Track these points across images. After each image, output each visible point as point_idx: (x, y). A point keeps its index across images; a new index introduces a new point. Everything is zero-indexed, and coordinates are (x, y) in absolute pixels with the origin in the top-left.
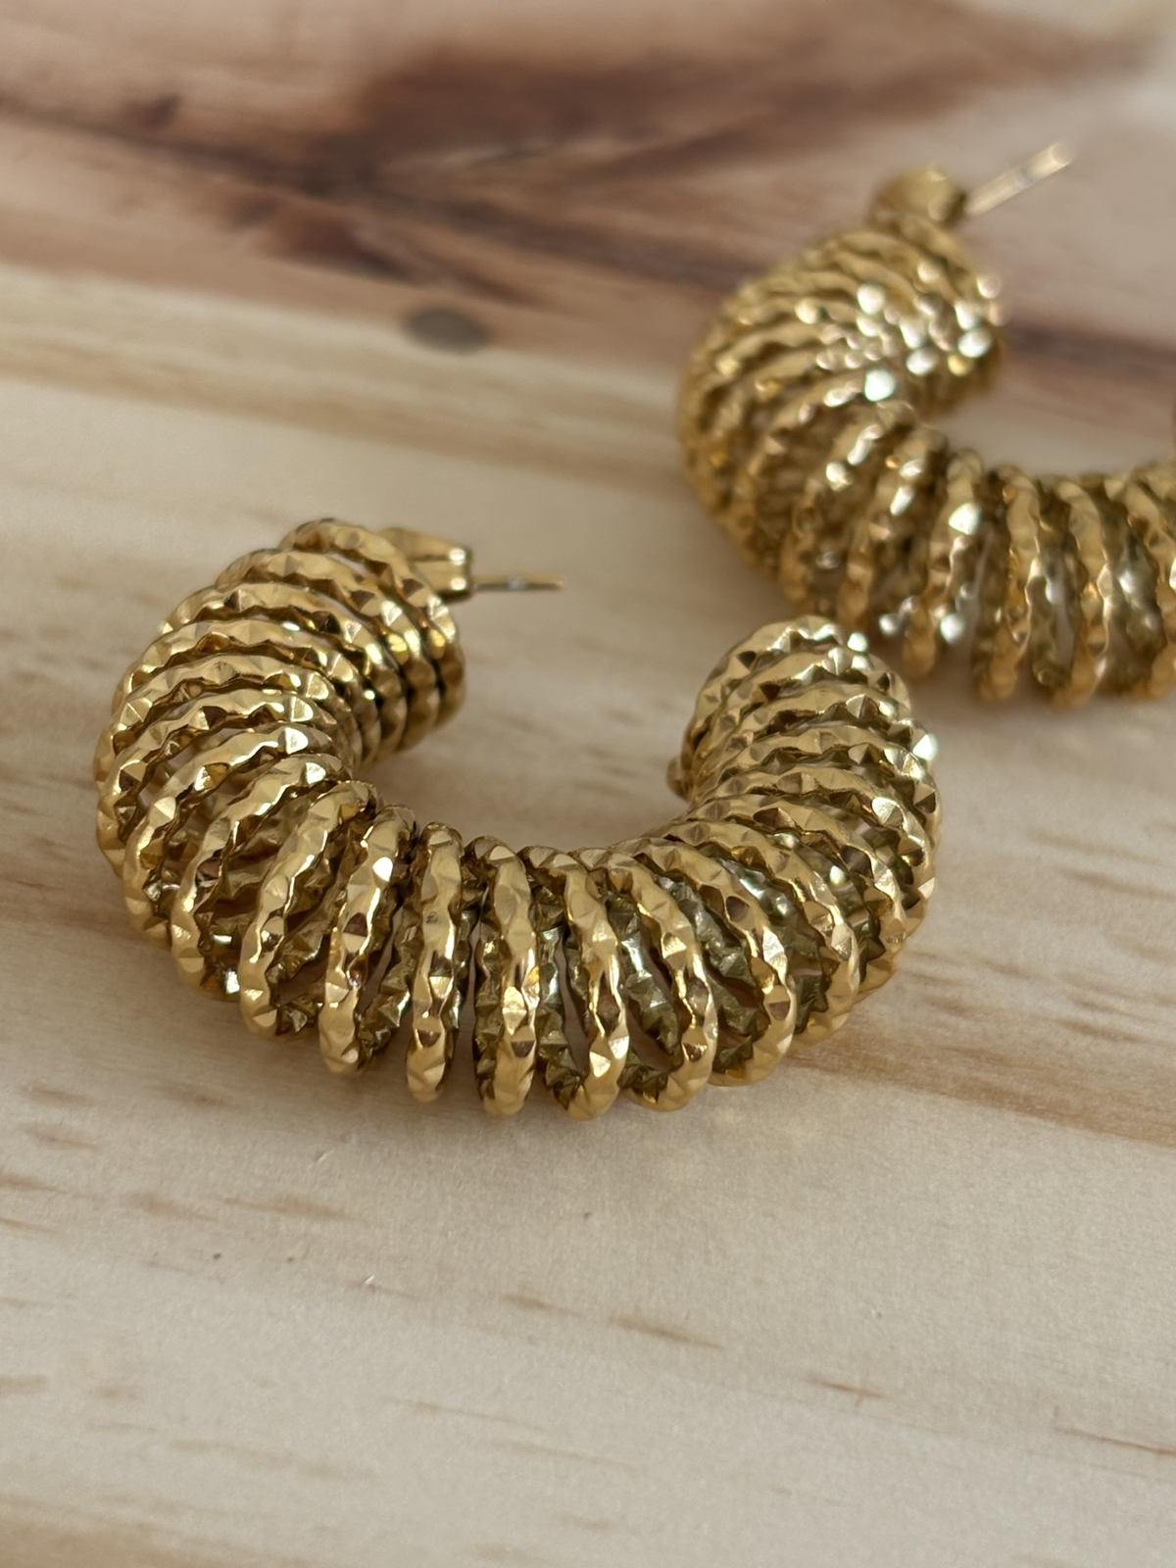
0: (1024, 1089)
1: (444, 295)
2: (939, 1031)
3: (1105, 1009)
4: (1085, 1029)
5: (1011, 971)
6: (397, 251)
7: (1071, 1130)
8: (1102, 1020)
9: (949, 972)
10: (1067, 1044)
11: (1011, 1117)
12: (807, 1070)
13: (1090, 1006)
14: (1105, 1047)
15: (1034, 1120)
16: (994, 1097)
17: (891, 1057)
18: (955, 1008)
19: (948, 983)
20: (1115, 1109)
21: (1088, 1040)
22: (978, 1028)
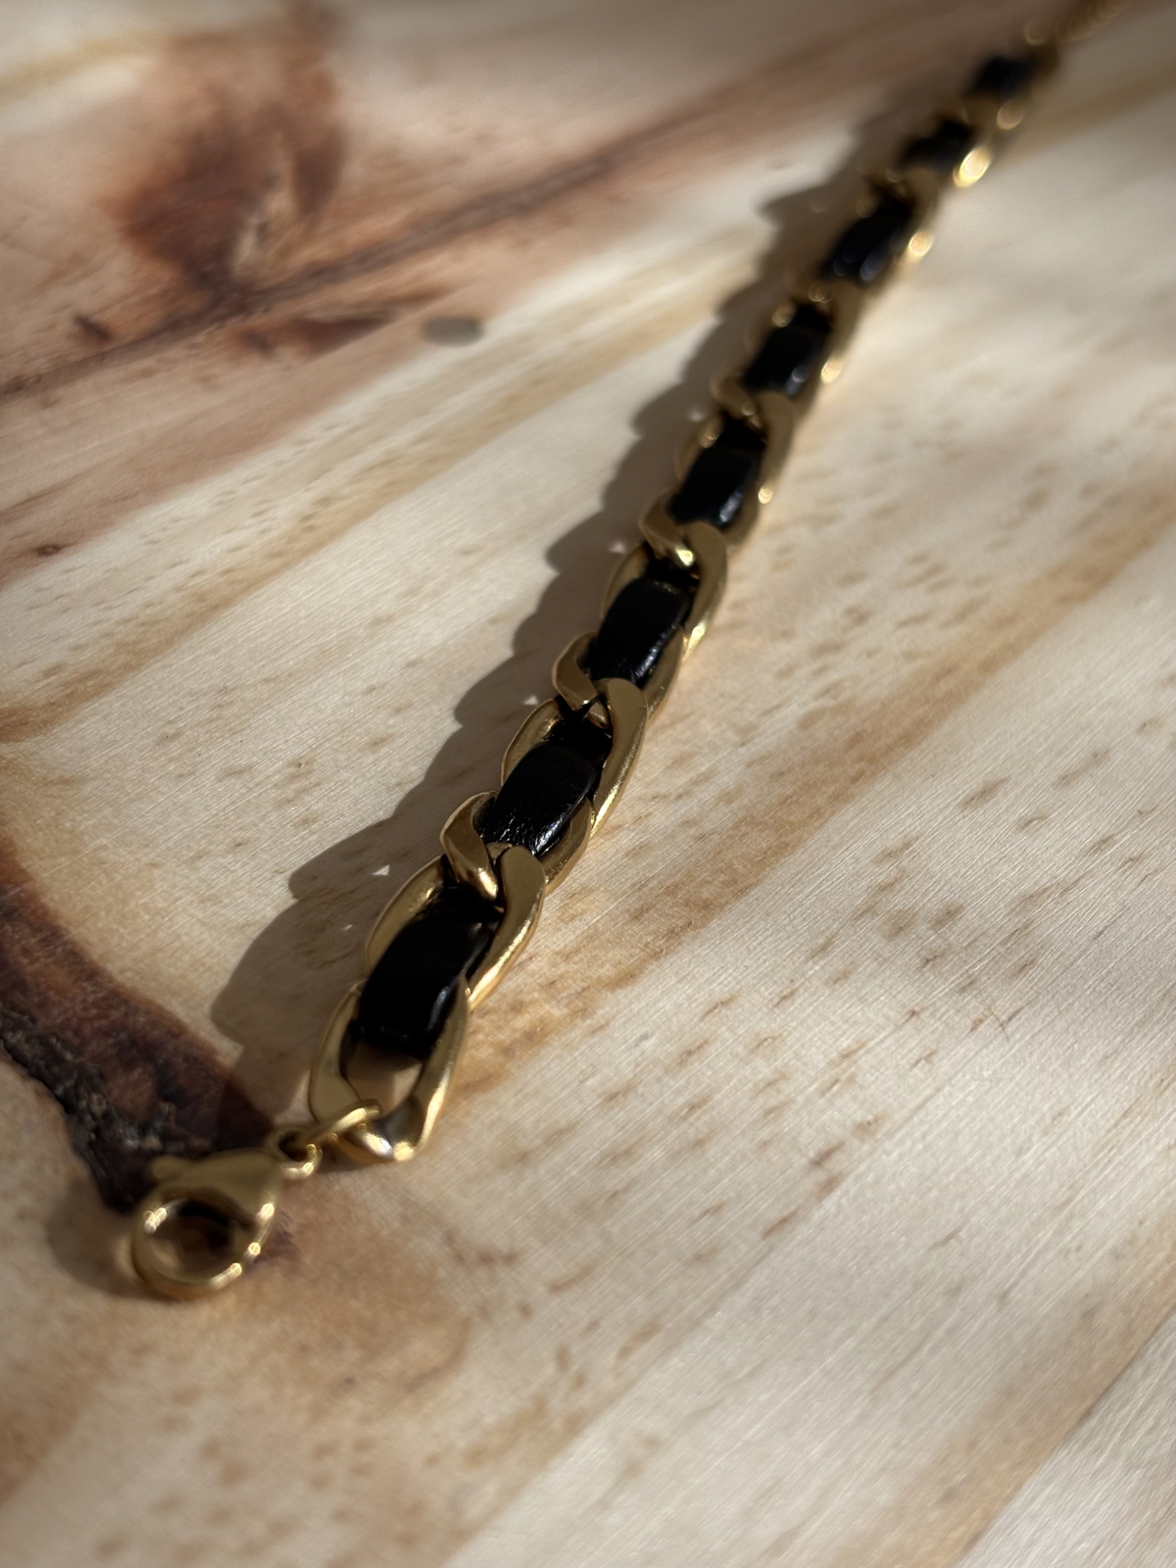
1: (411, 317)
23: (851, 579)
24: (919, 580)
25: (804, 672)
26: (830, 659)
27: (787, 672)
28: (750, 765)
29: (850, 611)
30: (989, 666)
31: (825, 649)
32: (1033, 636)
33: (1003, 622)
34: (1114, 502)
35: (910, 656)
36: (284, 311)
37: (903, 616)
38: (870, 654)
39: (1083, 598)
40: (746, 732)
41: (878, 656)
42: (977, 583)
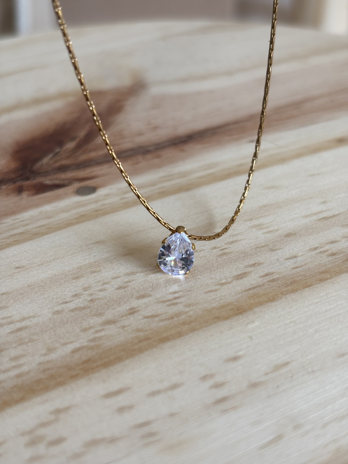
1: (77, 185)
2: (337, 260)
5: (333, 242)
6: (57, 182)
9: (324, 249)
12: (327, 281)
17: (336, 269)
18: (333, 254)
19: (327, 251)
22: (342, 255)
23: (143, 296)
24: (170, 300)
25: (93, 330)
26: (107, 326)
27: (85, 330)
28: (40, 364)
29: (131, 309)
30: (164, 340)
31: (108, 322)
32: (193, 330)
33: (184, 323)
34: (273, 280)
35: (138, 330)
36: (39, 180)
37: (150, 314)
38: (124, 327)
39: (227, 318)
40: (50, 350)
41: (126, 328)
42: (189, 305)
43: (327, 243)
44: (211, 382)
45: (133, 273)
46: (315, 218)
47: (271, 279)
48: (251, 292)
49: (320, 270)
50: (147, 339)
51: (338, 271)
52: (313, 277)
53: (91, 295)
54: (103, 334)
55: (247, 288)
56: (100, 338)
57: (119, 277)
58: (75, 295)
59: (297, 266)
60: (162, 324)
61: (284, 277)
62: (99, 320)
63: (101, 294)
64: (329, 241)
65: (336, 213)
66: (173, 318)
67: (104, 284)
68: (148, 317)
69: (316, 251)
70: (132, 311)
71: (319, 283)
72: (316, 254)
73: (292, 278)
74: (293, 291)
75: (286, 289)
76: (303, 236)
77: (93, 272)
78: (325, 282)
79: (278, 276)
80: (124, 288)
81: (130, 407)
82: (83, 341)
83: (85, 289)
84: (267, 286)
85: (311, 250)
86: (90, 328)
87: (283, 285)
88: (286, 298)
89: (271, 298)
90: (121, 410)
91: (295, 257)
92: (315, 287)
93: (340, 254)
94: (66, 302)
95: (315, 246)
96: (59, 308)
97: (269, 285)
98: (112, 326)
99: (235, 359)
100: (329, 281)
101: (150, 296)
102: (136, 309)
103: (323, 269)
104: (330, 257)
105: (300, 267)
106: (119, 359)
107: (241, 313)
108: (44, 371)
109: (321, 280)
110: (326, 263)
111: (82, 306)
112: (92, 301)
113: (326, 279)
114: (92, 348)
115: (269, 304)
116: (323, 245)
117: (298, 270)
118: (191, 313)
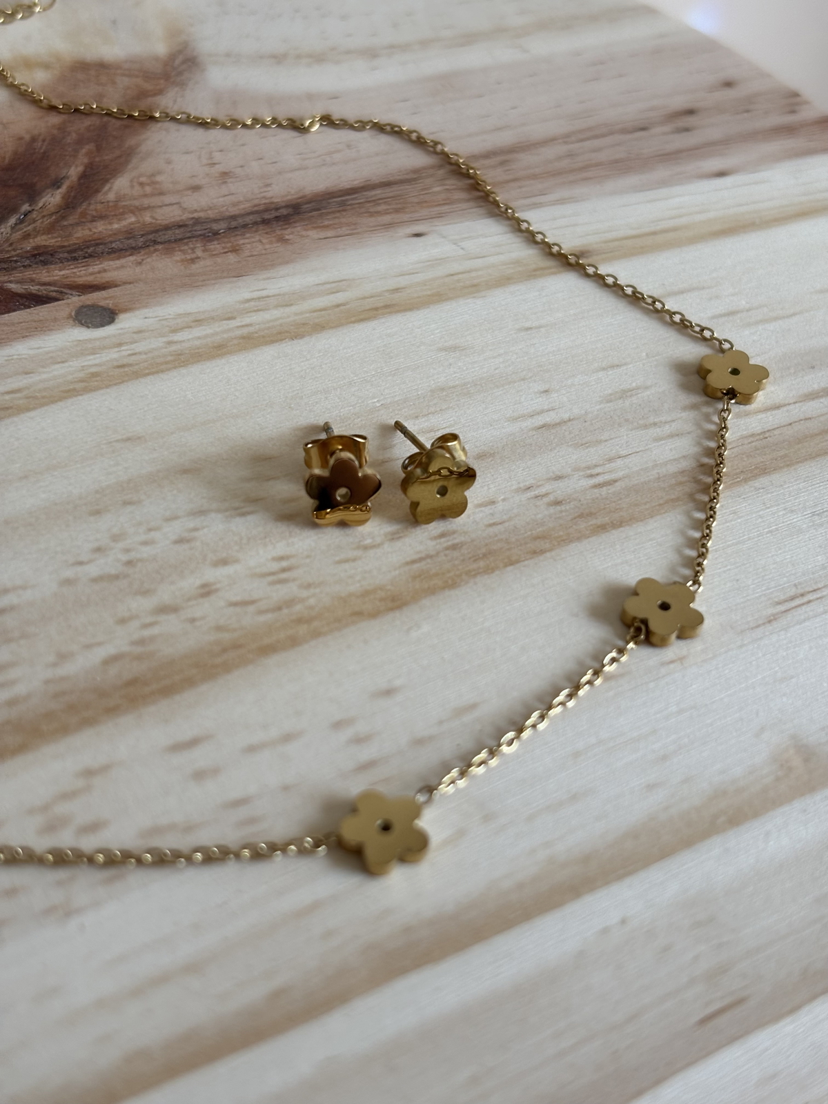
0: (607, 519)
2: (564, 514)
3: (597, 475)
4: (600, 486)
5: (559, 478)
7: (634, 526)
8: (600, 479)
9: (543, 490)
10: (601, 495)
11: (614, 531)
12: (544, 555)
13: (591, 476)
14: (612, 489)
15: (622, 529)
16: (603, 528)
17: (561, 533)
18: (557, 503)
19: (547, 494)
20: (637, 510)
21: (605, 488)
22: (572, 505)
23: (224, 562)
24: (273, 574)
25: (135, 624)
26: (162, 618)
27: (122, 621)
28: (47, 682)
29: (204, 586)
30: (268, 650)
31: (164, 610)
32: (316, 634)
33: (300, 621)
34: (454, 547)
35: (219, 628)
37: (238, 598)
38: (193, 620)
39: (374, 615)
40: (63, 657)
41: (198, 624)
42: (309, 586)
43: (549, 479)
44: (349, 733)
45: (202, 512)
46: (530, 423)
47: (450, 543)
48: (416, 566)
49: (534, 532)
50: (236, 646)
51: (565, 538)
52: (521, 545)
53: (127, 551)
54: (155, 631)
55: (408, 559)
56: (152, 639)
57: (176, 518)
58: (98, 550)
59: (495, 521)
60: (262, 619)
61: (473, 541)
62: (146, 603)
63: (146, 552)
64: (551, 474)
65: (566, 416)
66: (280, 609)
67: (150, 530)
68: (235, 604)
69: (529, 494)
70: (207, 591)
71: (531, 558)
72: (529, 499)
73: (487, 545)
74: (489, 570)
75: (475, 566)
76: (507, 460)
77: (126, 503)
78: (541, 558)
79: (463, 539)
80: (189, 541)
81: (215, 771)
82: (119, 642)
83: (116, 538)
84: (444, 558)
85: (519, 490)
86: (131, 618)
87: (470, 558)
88: (475, 583)
89: (450, 582)
90: (200, 775)
91: (493, 503)
92: (525, 566)
93: (569, 503)
94: (81, 563)
95: (527, 483)
96: (69, 573)
97: (446, 555)
98: (172, 617)
99: (389, 692)
100: (548, 554)
101: (237, 561)
102: (214, 587)
103: (538, 530)
104: (551, 508)
105: (500, 524)
106: (190, 683)
107: (399, 607)
108: (56, 696)
109: (535, 553)
110: (545, 520)
111: (113, 572)
112: (129, 563)
113: (542, 552)
114: (139, 658)
115: (447, 593)
116: (541, 483)
117: (495, 529)
118: (312, 601)
